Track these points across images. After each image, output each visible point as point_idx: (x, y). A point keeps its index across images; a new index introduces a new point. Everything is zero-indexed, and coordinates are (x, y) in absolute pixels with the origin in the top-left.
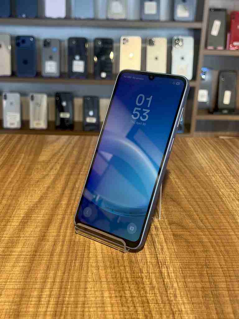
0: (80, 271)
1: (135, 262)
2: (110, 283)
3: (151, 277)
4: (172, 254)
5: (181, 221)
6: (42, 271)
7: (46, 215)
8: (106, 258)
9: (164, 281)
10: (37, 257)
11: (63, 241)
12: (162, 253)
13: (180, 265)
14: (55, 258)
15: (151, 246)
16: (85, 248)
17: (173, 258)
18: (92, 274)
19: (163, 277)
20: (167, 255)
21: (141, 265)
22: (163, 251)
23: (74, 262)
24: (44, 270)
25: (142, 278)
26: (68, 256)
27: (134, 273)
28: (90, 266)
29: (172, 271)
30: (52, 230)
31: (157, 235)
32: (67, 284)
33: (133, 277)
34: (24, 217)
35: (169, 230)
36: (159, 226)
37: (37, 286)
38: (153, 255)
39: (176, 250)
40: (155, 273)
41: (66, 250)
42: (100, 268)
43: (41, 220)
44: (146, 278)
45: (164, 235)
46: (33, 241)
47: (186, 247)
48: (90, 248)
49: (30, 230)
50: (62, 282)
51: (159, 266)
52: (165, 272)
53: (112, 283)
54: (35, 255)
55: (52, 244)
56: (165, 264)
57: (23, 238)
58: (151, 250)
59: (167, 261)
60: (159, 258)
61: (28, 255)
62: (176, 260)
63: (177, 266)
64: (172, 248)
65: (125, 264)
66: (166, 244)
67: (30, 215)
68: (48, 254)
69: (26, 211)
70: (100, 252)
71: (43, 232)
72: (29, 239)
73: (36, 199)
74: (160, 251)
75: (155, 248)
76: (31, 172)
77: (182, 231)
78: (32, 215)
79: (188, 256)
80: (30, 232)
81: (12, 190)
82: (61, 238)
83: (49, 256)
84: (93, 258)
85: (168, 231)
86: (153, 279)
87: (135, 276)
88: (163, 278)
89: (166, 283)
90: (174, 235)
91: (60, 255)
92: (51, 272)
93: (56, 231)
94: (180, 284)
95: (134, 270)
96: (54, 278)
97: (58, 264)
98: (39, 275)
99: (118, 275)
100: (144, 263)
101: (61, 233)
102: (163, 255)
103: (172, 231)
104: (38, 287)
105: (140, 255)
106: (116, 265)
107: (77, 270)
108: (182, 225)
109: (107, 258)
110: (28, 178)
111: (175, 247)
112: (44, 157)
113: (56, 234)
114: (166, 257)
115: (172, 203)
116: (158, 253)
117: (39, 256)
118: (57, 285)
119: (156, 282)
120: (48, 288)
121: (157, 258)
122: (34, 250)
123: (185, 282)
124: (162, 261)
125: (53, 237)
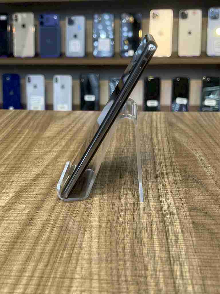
0: (67, 264)
1: (139, 256)
2: (103, 281)
3: (158, 276)
4: (190, 247)
5: (205, 207)
6: (20, 262)
7: (38, 195)
8: (102, 249)
9: (174, 283)
10: (17, 245)
11: (53, 227)
12: (177, 246)
13: (198, 262)
14: (39, 248)
15: (163, 236)
16: (78, 235)
17: (190, 252)
18: (82, 268)
19: (175, 277)
20: (182, 248)
21: (147, 259)
22: (178, 243)
23: (61, 252)
24: (22, 261)
25: (146, 277)
26: (55, 244)
27: (136, 270)
28: (80, 258)
29: (187, 270)
30: (43, 213)
31: (172, 223)
32: (47, 280)
33: (134, 274)
34: (13, 197)
35: (188, 217)
36: (176, 212)
37: (10, 281)
38: (164, 248)
39: (195, 243)
40: (164, 271)
41: (54, 238)
42: (93, 262)
43: (32, 201)
44: (151, 278)
45: (180, 223)
46: (17, 225)
47: (208, 239)
48: (84, 236)
49: (16, 212)
50: (42, 277)
51: (170, 263)
52: (178, 270)
53: (105, 281)
54: (16, 242)
55: (40, 230)
56: (178, 259)
57: (6, 221)
58: (162, 241)
59: (181, 256)
60: (171, 252)
61: (6, 242)
62: (194, 256)
63: (195, 263)
64: (190, 240)
65: (126, 258)
66: (182, 235)
67: (21, 195)
68: (32, 241)
69: (17, 190)
70: (95, 242)
71: (31, 214)
72: (13, 223)
73: (31, 177)
74: (174, 242)
75: (167, 239)
76: (33, 148)
77: (205, 219)
78: (23, 195)
79: (210, 251)
80: (16, 214)
81: (6, 167)
82: (52, 222)
83: (32, 245)
84: (85, 249)
85: (187, 219)
86: (160, 279)
87: (137, 274)
88: (173, 278)
89: (177, 285)
90: (194, 223)
91: (46, 243)
92: (31, 265)
93: (47, 214)
94: (196, 287)
95: (136, 265)
96: (34, 272)
97: (42, 254)
98: (15, 268)
99: (115, 272)
100: (151, 257)
101: (52, 217)
102: (177, 248)
103: (191, 219)
104: (11, 283)
105: (147, 247)
106: (114, 258)
107: (64, 263)
108: (206, 211)
109: (104, 249)
110: (27, 155)
111: (194, 239)
112: (50, 132)
113: (46, 218)
114: (181, 251)
115: (195, 185)
116: (170, 246)
117: (20, 243)
118: (35, 281)
119: (163, 284)
120: (23, 285)
121: (169, 252)
122: (15, 236)
123: (204, 285)
124: (175, 256)
125: (42, 222)
